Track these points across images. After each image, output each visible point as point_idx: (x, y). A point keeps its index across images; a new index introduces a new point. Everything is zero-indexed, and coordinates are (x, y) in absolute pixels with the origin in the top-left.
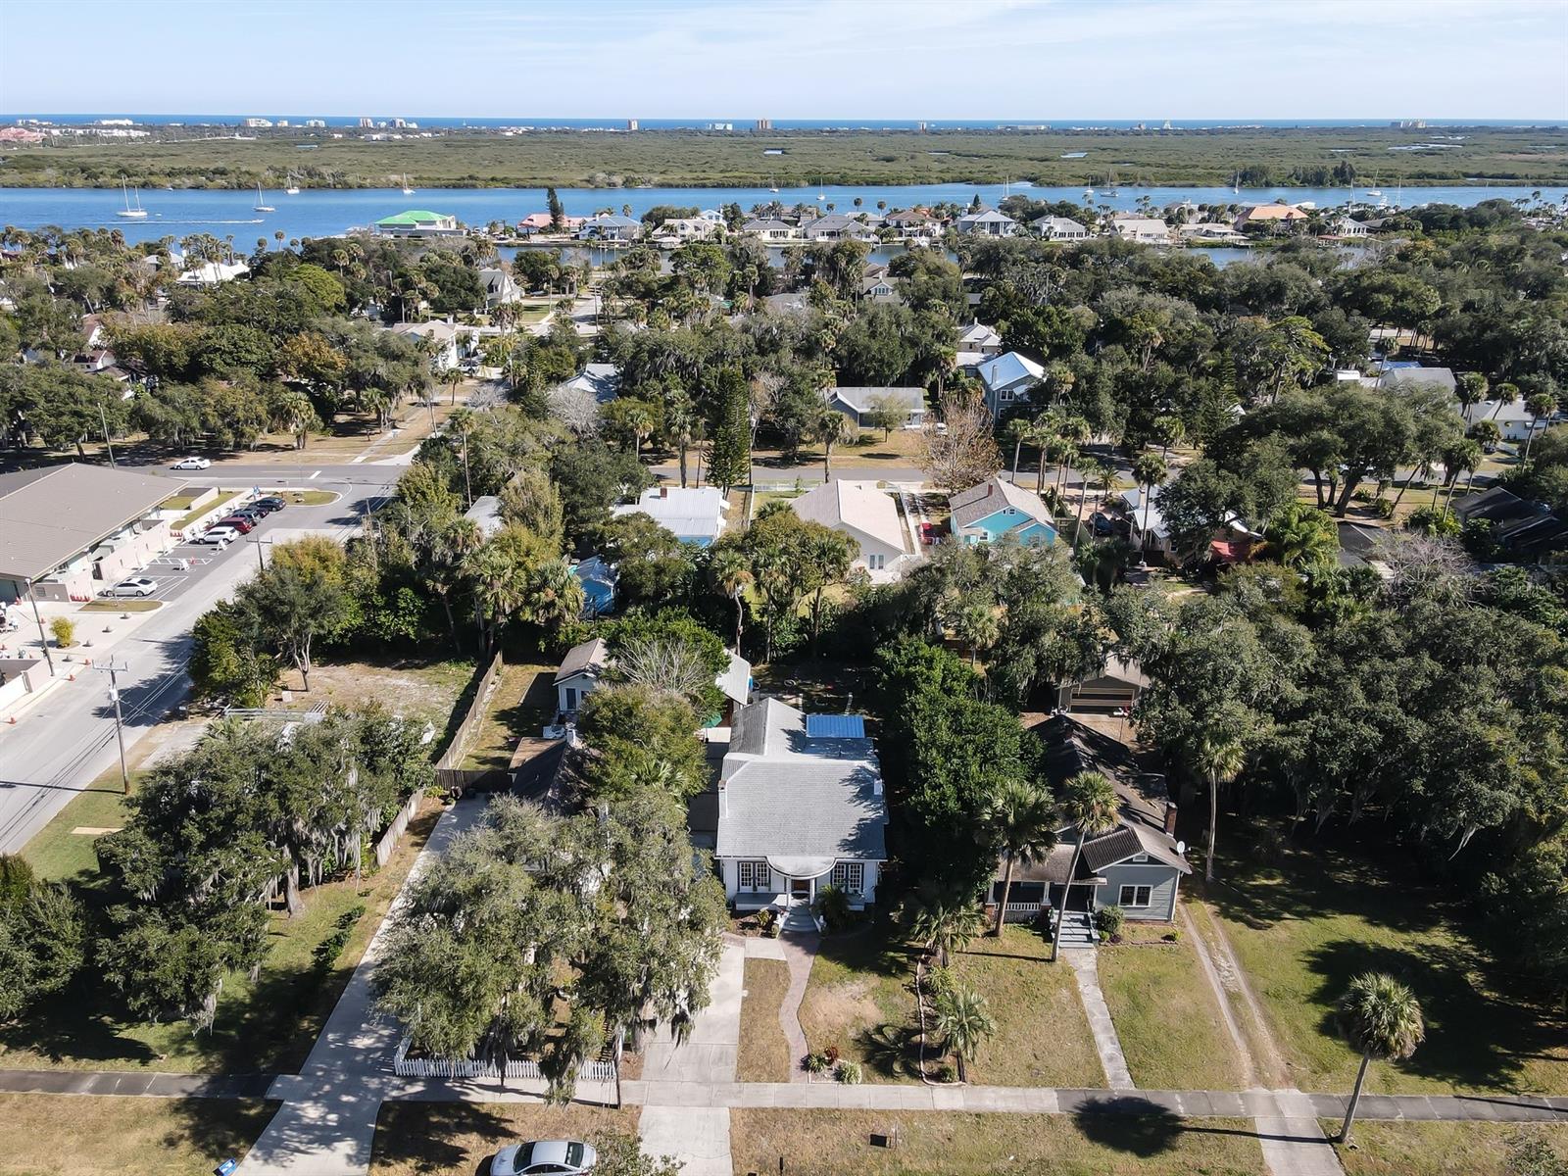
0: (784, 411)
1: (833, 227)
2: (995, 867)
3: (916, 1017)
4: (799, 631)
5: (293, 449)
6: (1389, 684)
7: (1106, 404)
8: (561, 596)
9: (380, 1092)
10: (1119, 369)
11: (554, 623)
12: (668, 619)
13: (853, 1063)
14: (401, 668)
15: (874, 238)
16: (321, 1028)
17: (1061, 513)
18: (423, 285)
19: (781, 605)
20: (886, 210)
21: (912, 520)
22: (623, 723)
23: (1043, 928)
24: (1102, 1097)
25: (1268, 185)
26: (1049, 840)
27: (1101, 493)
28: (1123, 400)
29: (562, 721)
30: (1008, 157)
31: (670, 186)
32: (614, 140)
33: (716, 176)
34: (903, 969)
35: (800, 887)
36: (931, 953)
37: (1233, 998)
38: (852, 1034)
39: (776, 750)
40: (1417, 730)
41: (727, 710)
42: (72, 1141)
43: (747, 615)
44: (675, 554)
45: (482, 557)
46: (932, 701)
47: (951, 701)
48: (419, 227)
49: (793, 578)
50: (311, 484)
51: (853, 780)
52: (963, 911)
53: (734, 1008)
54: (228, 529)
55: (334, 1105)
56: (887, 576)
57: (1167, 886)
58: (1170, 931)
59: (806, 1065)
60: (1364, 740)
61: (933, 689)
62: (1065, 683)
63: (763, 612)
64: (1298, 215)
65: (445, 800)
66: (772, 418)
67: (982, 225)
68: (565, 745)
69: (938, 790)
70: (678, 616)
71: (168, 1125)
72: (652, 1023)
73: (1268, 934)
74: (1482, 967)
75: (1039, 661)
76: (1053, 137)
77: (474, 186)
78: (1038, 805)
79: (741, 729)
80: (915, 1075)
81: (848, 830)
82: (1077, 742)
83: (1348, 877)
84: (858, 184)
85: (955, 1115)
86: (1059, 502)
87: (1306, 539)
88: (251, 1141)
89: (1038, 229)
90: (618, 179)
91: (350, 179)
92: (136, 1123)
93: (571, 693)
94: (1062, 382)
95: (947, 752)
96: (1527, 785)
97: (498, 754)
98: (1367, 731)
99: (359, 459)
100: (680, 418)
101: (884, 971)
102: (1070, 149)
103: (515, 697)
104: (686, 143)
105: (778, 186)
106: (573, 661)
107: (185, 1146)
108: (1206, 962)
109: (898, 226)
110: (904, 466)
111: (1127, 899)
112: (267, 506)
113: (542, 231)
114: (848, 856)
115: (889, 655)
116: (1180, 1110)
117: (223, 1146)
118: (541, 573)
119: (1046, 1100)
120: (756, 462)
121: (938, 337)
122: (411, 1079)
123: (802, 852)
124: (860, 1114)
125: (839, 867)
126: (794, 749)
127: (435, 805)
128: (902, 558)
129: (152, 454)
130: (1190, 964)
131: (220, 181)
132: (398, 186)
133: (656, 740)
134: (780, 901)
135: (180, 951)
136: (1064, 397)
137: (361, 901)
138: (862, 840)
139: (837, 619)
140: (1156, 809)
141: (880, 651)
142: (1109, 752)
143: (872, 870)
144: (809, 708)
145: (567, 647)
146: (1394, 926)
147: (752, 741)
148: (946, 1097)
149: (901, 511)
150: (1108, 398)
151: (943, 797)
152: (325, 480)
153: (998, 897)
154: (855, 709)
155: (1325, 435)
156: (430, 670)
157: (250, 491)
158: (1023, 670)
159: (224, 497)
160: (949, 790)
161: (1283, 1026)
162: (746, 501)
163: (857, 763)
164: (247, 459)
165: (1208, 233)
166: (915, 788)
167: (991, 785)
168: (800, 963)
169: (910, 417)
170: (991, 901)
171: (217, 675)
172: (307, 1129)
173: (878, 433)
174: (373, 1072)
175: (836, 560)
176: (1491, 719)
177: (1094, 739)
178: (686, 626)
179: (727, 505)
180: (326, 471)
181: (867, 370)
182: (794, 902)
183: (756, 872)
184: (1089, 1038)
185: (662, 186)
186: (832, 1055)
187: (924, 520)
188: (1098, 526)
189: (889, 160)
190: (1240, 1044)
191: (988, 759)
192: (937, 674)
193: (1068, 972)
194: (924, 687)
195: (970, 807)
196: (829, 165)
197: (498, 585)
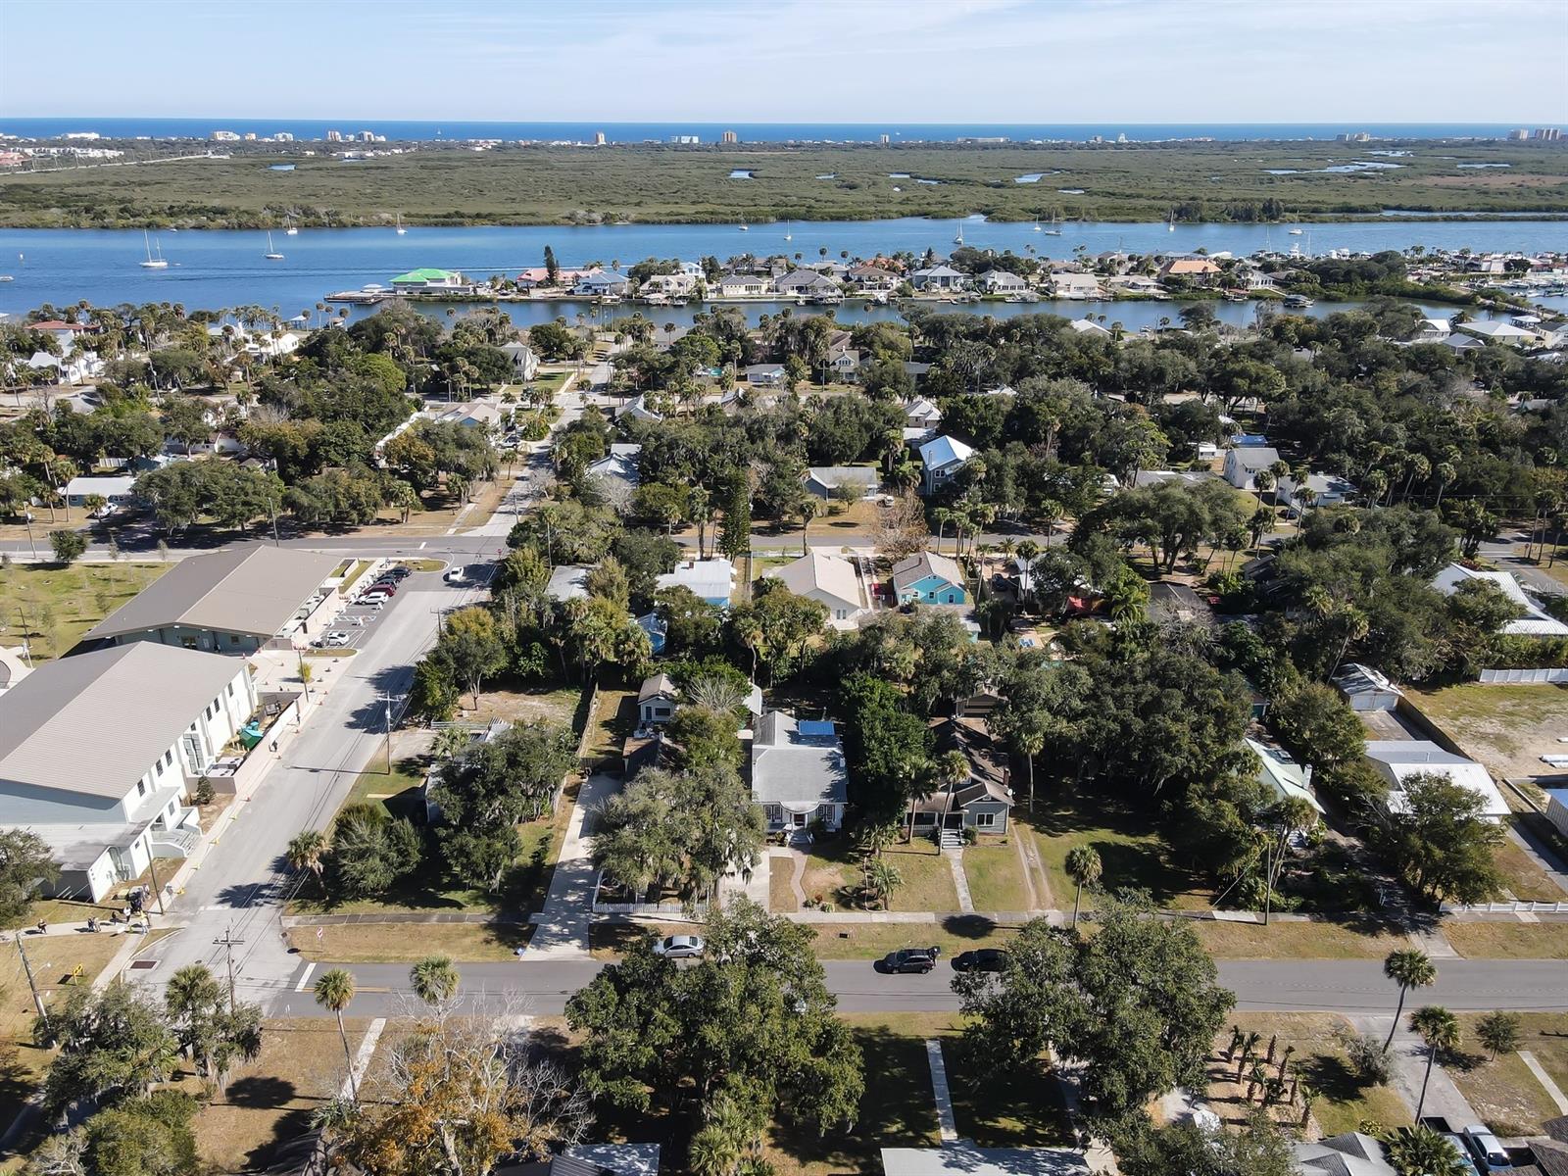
0: (771, 491)
1: (802, 283)
2: (906, 804)
3: (864, 882)
4: (792, 666)
5: (398, 522)
6: (1129, 700)
7: (1010, 490)
8: (639, 647)
9: (587, 919)
10: (1019, 461)
11: (633, 664)
12: (711, 663)
13: (831, 903)
14: (531, 694)
15: (838, 292)
16: (547, 890)
17: (973, 574)
18: (467, 368)
19: (780, 649)
20: (849, 259)
21: (866, 580)
22: (700, 727)
23: (935, 838)
24: (957, 915)
25: (1202, 220)
26: (934, 788)
27: (1003, 555)
28: (1022, 484)
29: (644, 727)
30: (965, 182)
31: (647, 222)
32: (585, 156)
33: (689, 209)
34: (857, 860)
35: (799, 818)
36: (873, 852)
37: (1033, 870)
38: (829, 890)
39: (782, 742)
40: (1138, 724)
41: (748, 719)
42: (436, 943)
43: (758, 657)
44: (706, 614)
45: (587, 622)
46: (873, 713)
47: (883, 713)
48: (430, 284)
49: (787, 633)
50: (422, 554)
51: (827, 759)
52: (889, 828)
53: (766, 880)
54: (382, 594)
55: (566, 926)
56: (846, 625)
57: (1002, 814)
58: (1004, 838)
59: (806, 905)
60: (1110, 731)
61: (873, 706)
62: (958, 699)
63: (768, 654)
64: (1213, 268)
65: (582, 776)
66: (762, 496)
67: (934, 280)
68: (658, 741)
69: (875, 763)
70: (718, 661)
71: (483, 935)
72: (733, 874)
73: (1059, 839)
74: (1169, 852)
75: (941, 687)
76: (1012, 152)
77: (462, 224)
78: (928, 769)
79: (759, 731)
80: (862, 908)
81: (825, 787)
82: (958, 735)
83: (1111, 809)
84: (823, 219)
85: (882, 924)
86: (972, 564)
87: (1127, 599)
88: (528, 941)
89: (984, 282)
90: (597, 216)
91: (344, 218)
92: (466, 935)
93: (649, 709)
94: (976, 472)
95: (881, 742)
96: (1193, 754)
97: (607, 748)
98: (1113, 726)
99: (451, 531)
100: (700, 508)
101: (847, 862)
102: (1026, 169)
103: (611, 713)
104: (656, 162)
105: (748, 222)
106: (648, 689)
107: (495, 944)
108: (1023, 854)
109: (860, 280)
110: (861, 533)
111: (981, 822)
112: (400, 573)
113: (540, 285)
114: (826, 801)
115: (848, 684)
116: (996, 920)
117: (514, 942)
118: (625, 632)
119: (930, 917)
120: (753, 531)
121: (888, 422)
122: (602, 914)
123: (800, 799)
124: (835, 925)
125: (821, 808)
126: (792, 742)
127: (576, 779)
128: (859, 613)
129: (293, 529)
130: (1013, 855)
131: (221, 221)
132: (390, 224)
133: (716, 738)
134: (788, 827)
135: (483, 848)
136: (980, 482)
137: (549, 832)
138: (834, 792)
139: (816, 658)
140: (1000, 772)
141: (844, 682)
142: (977, 740)
143: (839, 809)
144: (799, 716)
145: (642, 679)
146: (1129, 834)
147: (766, 737)
148: (877, 917)
149: (858, 573)
150: (1010, 483)
151: (878, 766)
152: (433, 550)
153: (909, 822)
154: (828, 718)
155: (1149, 522)
156: (551, 696)
157: (382, 560)
158: (932, 692)
159: (365, 565)
160: (882, 763)
161: (1056, 882)
162: (747, 565)
163: (830, 749)
164: (367, 532)
165: (1134, 286)
166: (863, 761)
167: (903, 759)
168: (800, 859)
169: (868, 491)
170: (906, 824)
171: (429, 702)
172: (555, 935)
173: (843, 505)
174: (581, 910)
175: (815, 622)
176: (1177, 719)
177: (969, 733)
178: (726, 668)
179: (734, 571)
180: (431, 542)
181: (834, 451)
182: (796, 828)
183: (774, 812)
184: (954, 890)
185: (639, 222)
186: (819, 899)
187: (876, 581)
188: (998, 583)
189: (852, 187)
190: (1032, 890)
191: (904, 746)
192: (877, 696)
193: (947, 861)
194: (869, 704)
195: (892, 771)
196: (797, 192)
197: (598, 640)
